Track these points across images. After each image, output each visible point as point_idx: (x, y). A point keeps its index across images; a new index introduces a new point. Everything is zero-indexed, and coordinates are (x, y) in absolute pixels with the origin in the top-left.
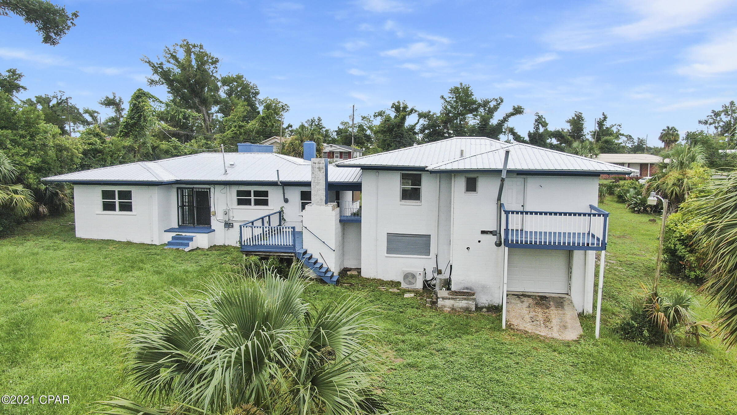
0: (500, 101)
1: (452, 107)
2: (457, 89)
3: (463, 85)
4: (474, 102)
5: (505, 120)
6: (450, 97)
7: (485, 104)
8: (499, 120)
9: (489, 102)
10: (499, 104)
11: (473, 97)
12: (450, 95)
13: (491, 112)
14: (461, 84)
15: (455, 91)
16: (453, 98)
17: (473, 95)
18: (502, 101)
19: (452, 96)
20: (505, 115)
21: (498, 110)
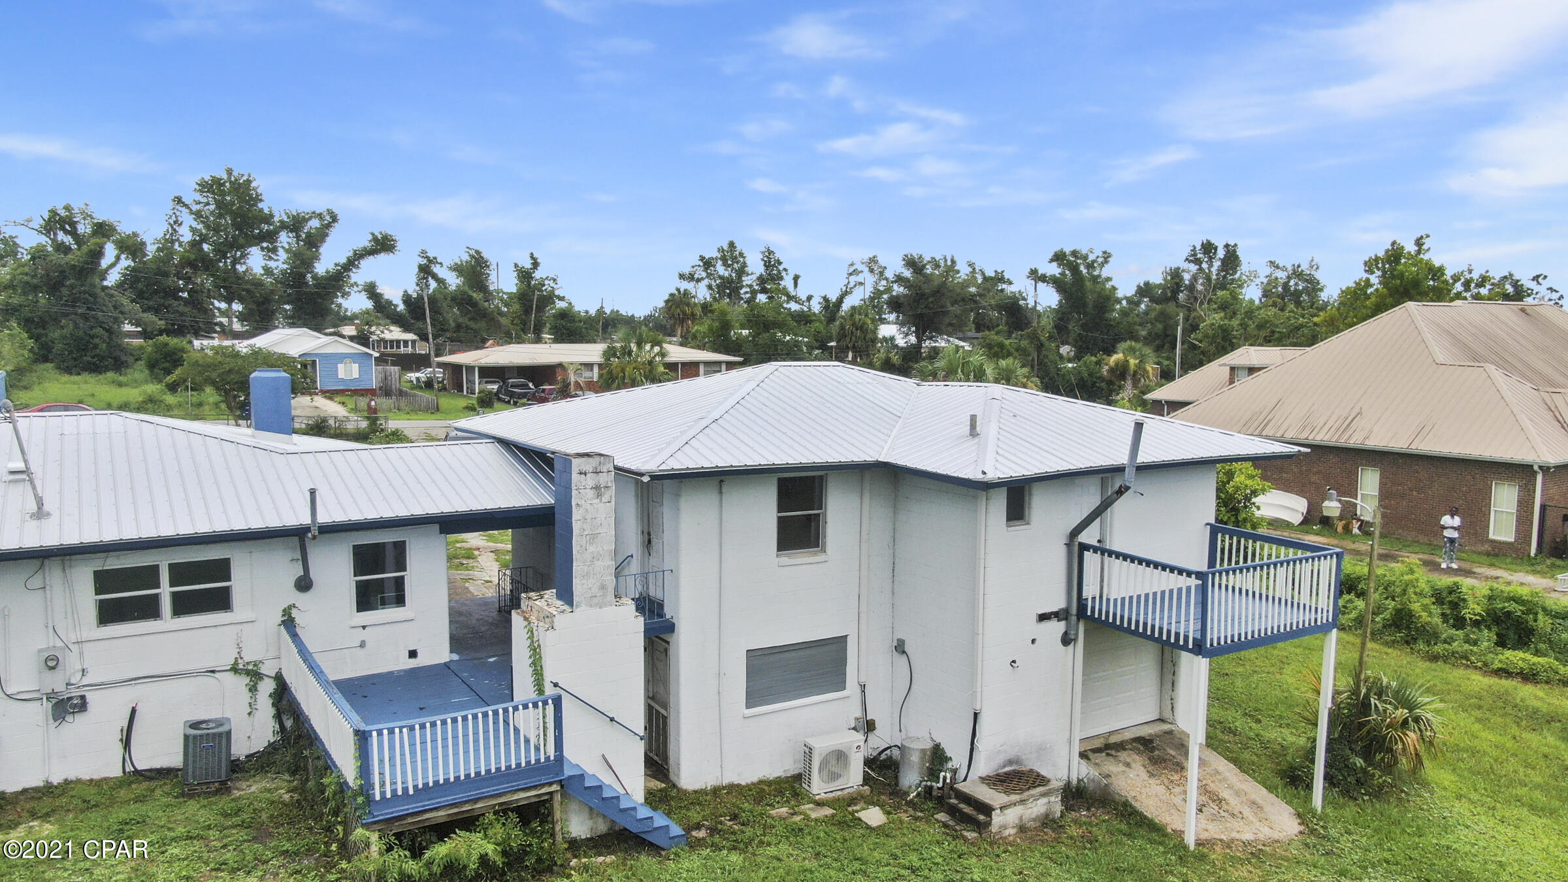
0: (328, 218)
1: (208, 227)
2: (217, 182)
3: (235, 173)
4: (268, 219)
5: (351, 263)
6: (200, 203)
7: (295, 224)
8: (336, 265)
9: (306, 220)
10: (329, 226)
11: (260, 205)
12: (198, 197)
13: (314, 241)
14: (230, 172)
15: (211, 187)
16: (208, 204)
17: (261, 200)
18: (334, 219)
19: (204, 200)
20: (351, 254)
21: (328, 239)
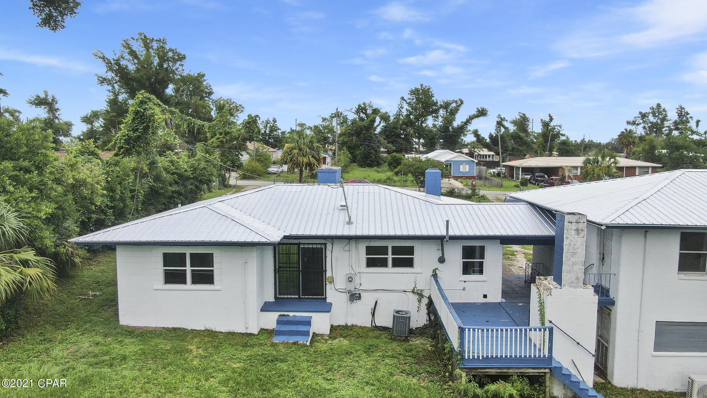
0: (459, 102)
1: (412, 109)
2: (417, 90)
3: (424, 86)
4: (435, 104)
5: (468, 122)
6: (410, 99)
7: (446, 106)
8: (462, 122)
9: (451, 104)
10: (459, 106)
11: (433, 99)
12: (409, 96)
13: (454, 113)
14: (422, 85)
15: (415, 92)
16: (413, 99)
17: (433, 97)
18: (462, 103)
19: (412, 98)
20: (468, 117)
21: (459, 112)
